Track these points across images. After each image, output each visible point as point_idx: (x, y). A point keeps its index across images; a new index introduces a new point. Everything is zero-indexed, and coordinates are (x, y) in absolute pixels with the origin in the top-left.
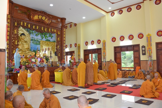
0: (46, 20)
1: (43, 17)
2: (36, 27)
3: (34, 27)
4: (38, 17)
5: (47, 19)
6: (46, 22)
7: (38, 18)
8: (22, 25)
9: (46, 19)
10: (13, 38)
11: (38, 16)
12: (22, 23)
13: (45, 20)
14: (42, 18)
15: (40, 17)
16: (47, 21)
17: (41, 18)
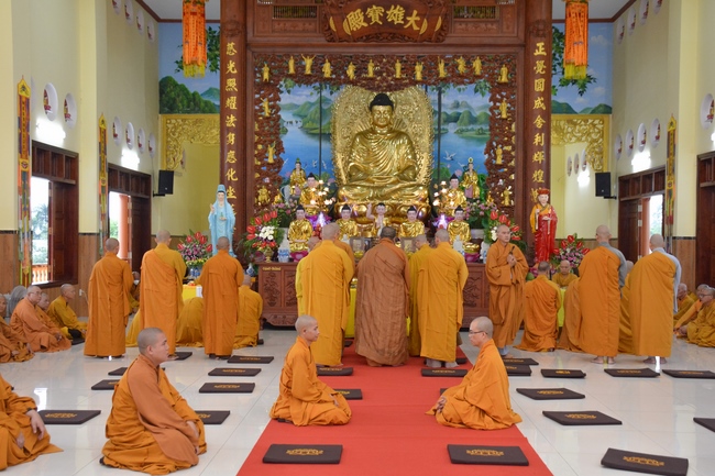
0: (412, 19)
1: (387, 8)
2: (360, 70)
3: (351, 71)
4: (362, 18)
5: (415, 12)
6: (416, 28)
7: (367, 19)
8: (292, 71)
9: (408, 13)
10: (257, 138)
11: (364, 10)
12: (291, 63)
13: (406, 21)
14: (385, 15)
15: (375, 13)
16: (419, 24)
17: (384, 18)
